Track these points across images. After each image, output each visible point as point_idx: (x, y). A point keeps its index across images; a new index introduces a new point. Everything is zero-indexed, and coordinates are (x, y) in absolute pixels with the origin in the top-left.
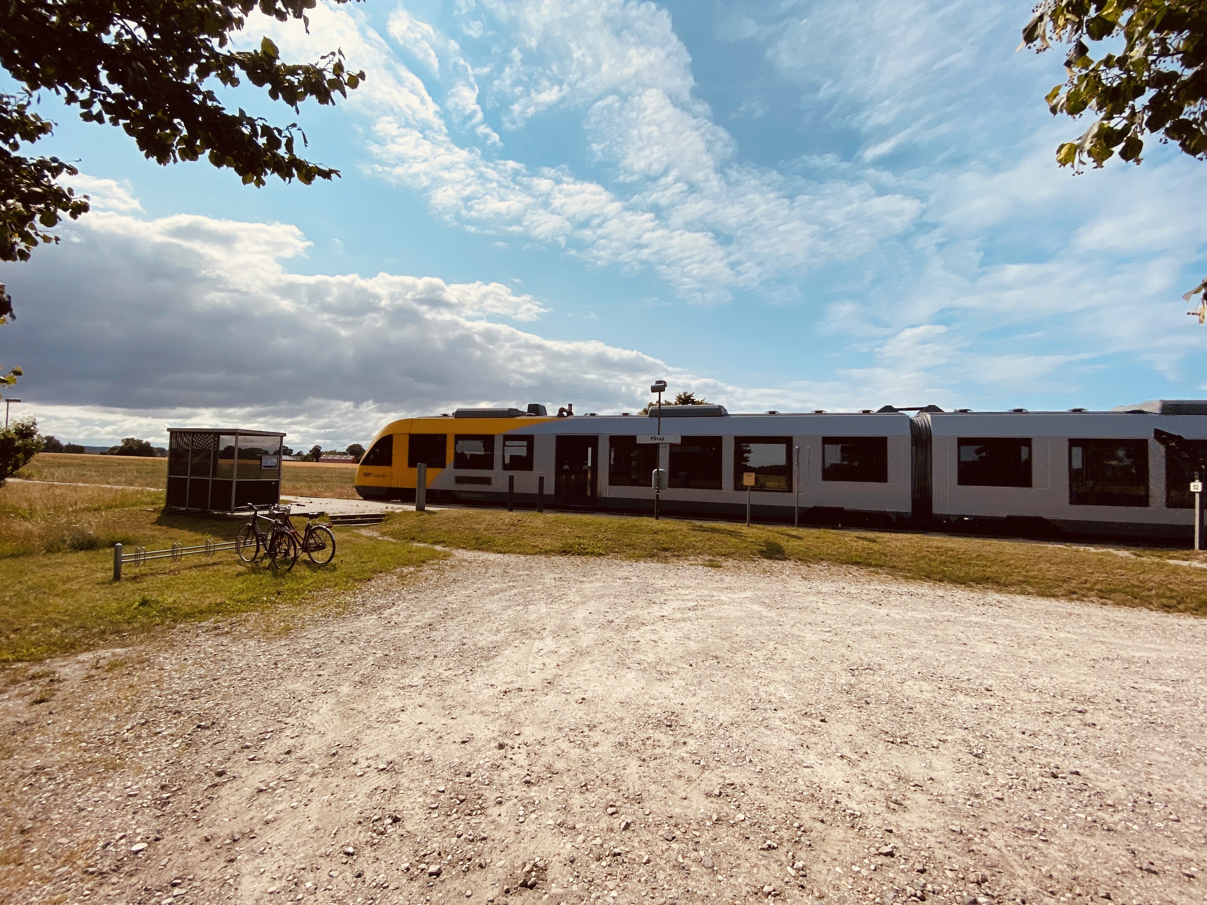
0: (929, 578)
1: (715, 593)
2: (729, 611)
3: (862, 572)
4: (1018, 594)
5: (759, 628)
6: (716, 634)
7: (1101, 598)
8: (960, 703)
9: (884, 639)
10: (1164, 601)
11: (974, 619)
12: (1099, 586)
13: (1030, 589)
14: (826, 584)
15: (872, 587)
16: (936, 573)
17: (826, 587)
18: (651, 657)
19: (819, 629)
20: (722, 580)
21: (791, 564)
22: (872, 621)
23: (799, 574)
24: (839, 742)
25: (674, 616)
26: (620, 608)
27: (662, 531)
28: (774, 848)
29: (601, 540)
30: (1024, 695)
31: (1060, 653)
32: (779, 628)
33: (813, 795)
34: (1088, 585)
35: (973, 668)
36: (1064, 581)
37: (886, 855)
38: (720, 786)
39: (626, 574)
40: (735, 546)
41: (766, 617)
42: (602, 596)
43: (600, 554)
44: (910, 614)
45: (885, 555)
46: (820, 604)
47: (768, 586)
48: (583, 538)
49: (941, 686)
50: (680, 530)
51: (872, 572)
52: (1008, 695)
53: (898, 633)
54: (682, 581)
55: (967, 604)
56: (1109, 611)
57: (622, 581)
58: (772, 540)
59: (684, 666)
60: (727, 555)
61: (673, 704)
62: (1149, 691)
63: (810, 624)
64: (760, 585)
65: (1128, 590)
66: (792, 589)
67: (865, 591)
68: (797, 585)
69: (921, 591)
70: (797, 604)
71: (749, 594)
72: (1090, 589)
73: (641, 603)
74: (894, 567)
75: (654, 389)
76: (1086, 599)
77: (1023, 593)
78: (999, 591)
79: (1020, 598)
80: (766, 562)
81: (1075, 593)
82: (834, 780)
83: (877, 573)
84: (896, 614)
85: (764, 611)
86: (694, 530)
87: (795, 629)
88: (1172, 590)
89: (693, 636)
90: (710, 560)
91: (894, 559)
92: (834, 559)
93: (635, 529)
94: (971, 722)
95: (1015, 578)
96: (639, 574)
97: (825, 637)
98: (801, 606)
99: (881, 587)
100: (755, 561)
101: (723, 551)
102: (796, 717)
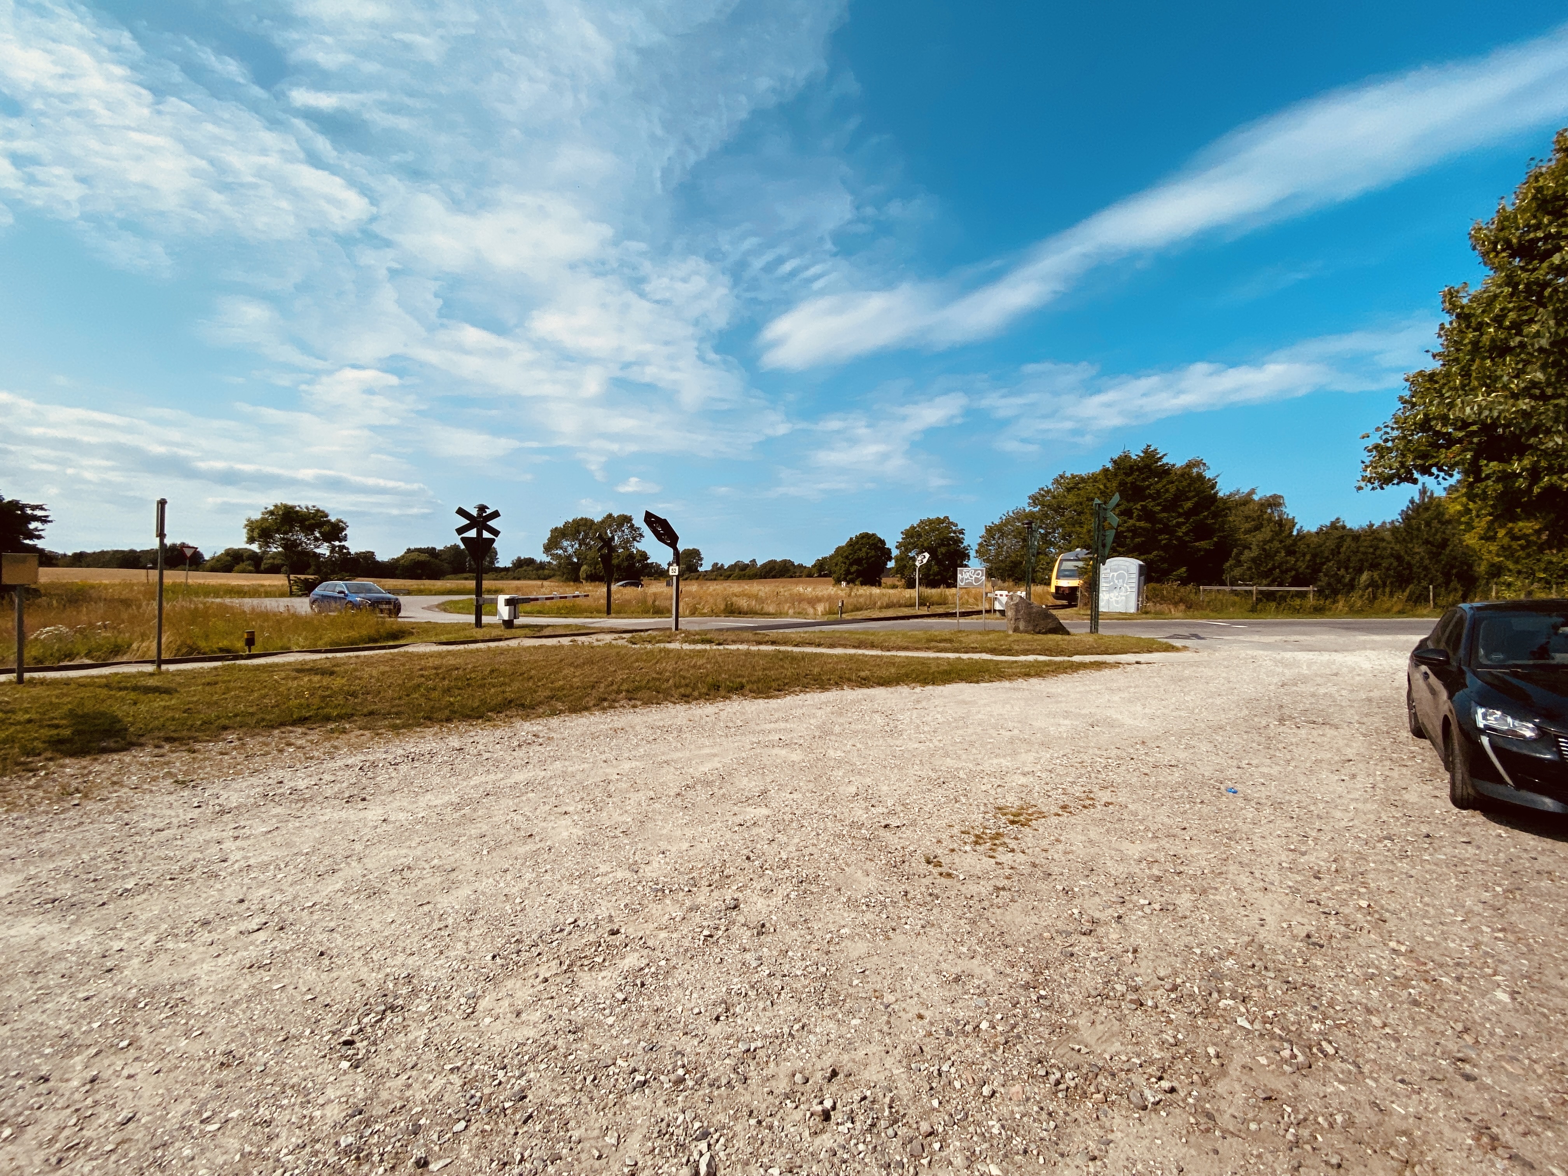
3: (314, 736)
14: (240, 784)
15: (340, 763)
16: (440, 709)
17: (238, 793)
19: (233, 930)
21: (144, 756)
22: (358, 847)
23: (169, 774)
31: (643, 798)
32: (105, 987)
34: (615, 687)
35: (567, 887)
36: (593, 687)
44: (423, 801)
45: (354, 694)
46: (228, 845)
51: (332, 731)
52: (644, 929)
53: (417, 859)
55: (499, 752)
56: (642, 714)
58: (89, 707)
63: (206, 923)
64: (47, 843)
65: (651, 684)
66: (148, 824)
67: (327, 777)
68: (160, 807)
69: (426, 747)
70: (163, 866)
72: (619, 692)
74: (371, 713)
76: (617, 705)
77: (554, 713)
78: (526, 718)
79: (555, 722)
80: (71, 767)
81: (605, 700)
83: (344, 731)
87: (162, 960)
88: (684, 678)
91: (369, 697)
92: (252, 721)
97: (252, 953)
98: (176, 868)
99: (356, 760)
100: (35, 771)
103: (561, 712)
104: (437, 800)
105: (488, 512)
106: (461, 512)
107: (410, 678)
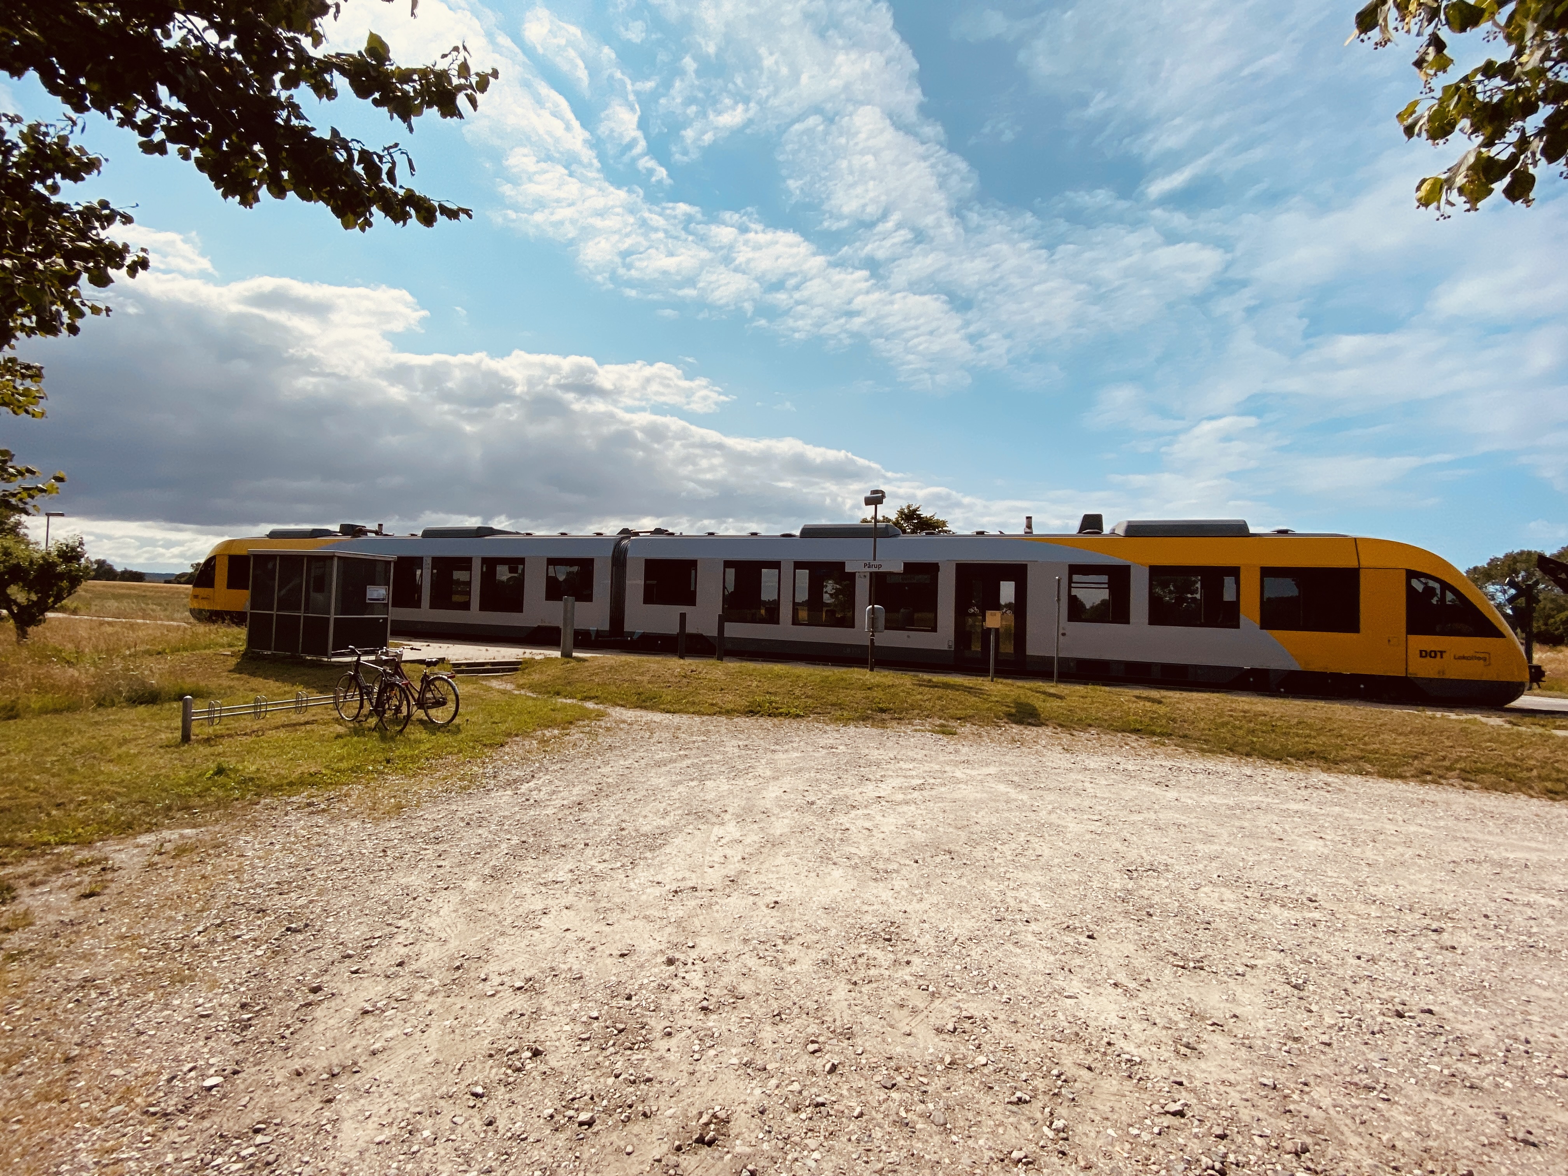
0: (1232, 751)
1: (947, 768)
2: (968, 792)
3: (1143, 743)
4: (1352, 774)
5: (1007, 814)
6: (949, 821)
7: (1464, 780)
8: (1274, 917)
9: (1172, 831)
10: (1549, 785)
11: (1293, 806)
12: (1461, 765)
13: (1368, 767)
14: (1096, 758)
15: (1157, 763)
16: (1241, 745)
17: (1095, 762)
18: (865, 850)
19: (1085, 817)
20: (957, 751)
21: (1049, 731)
22: (1156, 806)
23: (1060, 744)
24: (1111, 965)
25: (893, 798)
26: (823, 786)
27: (878, 686)
28: (1026, 1102)
29: (798, 698)
30: (1359, 907)
31: (1410, 853)
32: (1033, 816)
33: (1077, 1034)
34: (1447, 763)
35: (1291, 870)
36: (1416, 758)
37: (1174, 1114)
38: (954, 1019)
39: (831, 741)
40: (972, 707)
41: (1016, 800)
42: (800, 770)
43: (798, 716)
44: (1207, 798)
45: (1174, 720)
46: (1087, 785)
47: (1018, 760)
48: (775, 694)
49: (1249, 894)
50: (902, 685)
51: (1156, 742)
52: (1338, 908)
53: (1191, 824)
54: (904, 752)
55: (1284, 786)
56: (1474, 797)
57: (824, 751)
58: (1023, 699)
59: (907, 862)
60: (963, 719)
61: (893, 912)
62: (1528, 904)
63: (1074, 810)
64: (1008, 759)
65: (1500, 769)
66: (1050, 764)
67: (1147, 768)
68: (1056, 758)
69: (1221, 768)
70: (1056, 784)
71: (992, 770)
72: (1449, 769)
73: (850, 779)
74: (1185, 736)
75: (868, 501)
76: (1443, 781)
77: (1360, 772)
78: (1328, 770)
79: (1355, 779)
80: (1015, 729)
81: (1429, 773)
82: (1105, 1015)
83: (1164, 744)
84: (1188, 798)
85: (1013, 793)
86: (920, 685)
87: (1053, 816)
88: (1558, 771)
89: (919, 823)
90: (942, 726)
91: (1186, 725)
92: (1106, 724)
93: (842, 684)
94: (1289, 942)
95: (1349, 752)
96: (848, 742)
97: (1093, 828)
98: (1062, 786)
99: (1168, 764)
100: (1000, 727)
101: (959, 713)
102: (1055, 931)
107: (1220, 716)
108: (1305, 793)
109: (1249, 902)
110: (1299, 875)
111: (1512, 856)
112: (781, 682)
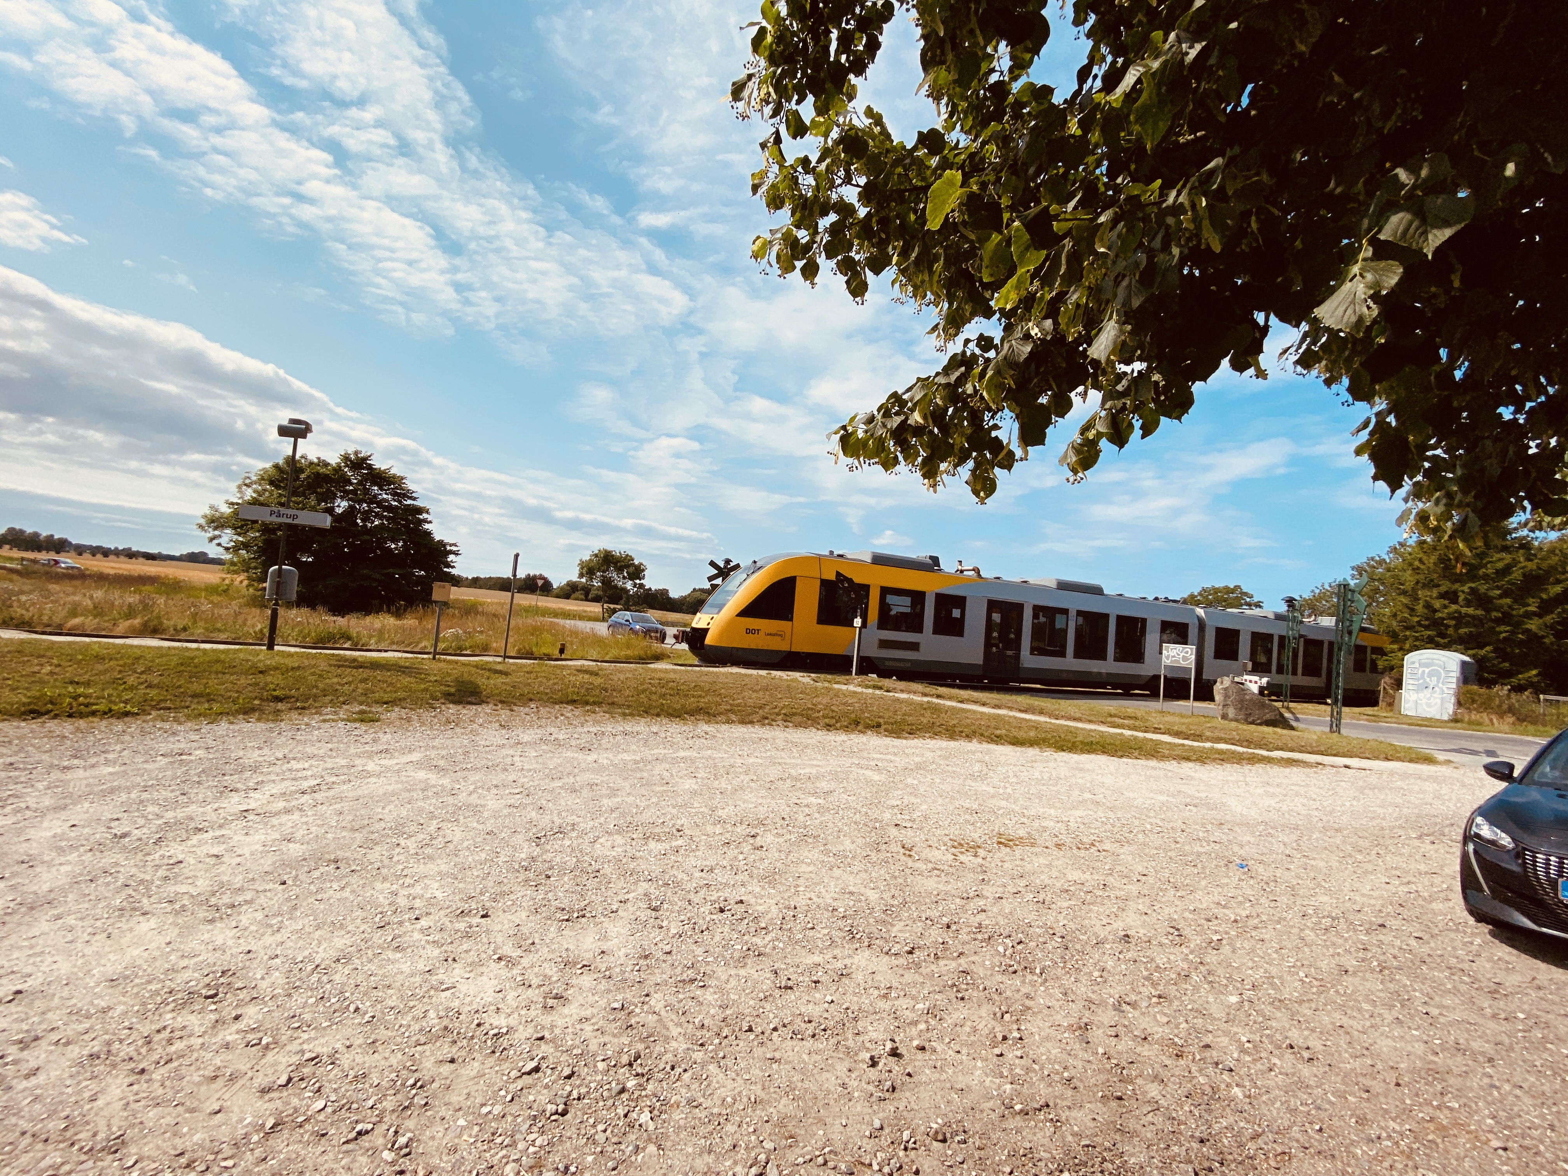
0: (647, 713)
1: (358, 762)
2: (376, 786)
3: (577, 712)
4: (724, 723)
5: (420, 804)
6: (344, 824)
7: (785, 721)
8: (650, 852)
9: (585, 792)
11: (682, 754)
12: (785, 711)
13: (734, 717)
14: (531, 731)
15: (586, 730)
16: (655, 708)
17: (528, 736)
18: (203, 884)
19: (507, 792)
20: (375, 741)
21: (488, 708)
22: (576, 770)
23: (497, 721)
24: (499, 940)
25: (269, 808)
26: (150, 809)
27: (276, 668)
28: (367, 1132)
29: (132, 688)
30: (709, 829)
31: (747, 778)
32: (450, 800)
33: (446, 1028)
34: (777, 711)
35: (670, 809)
36: (761, 708)
37: (529, 1073)
38: (290, 1069)
39: (182, 746)
40: (405, 688)
41: (434, 786)
42: (112, 791)
43: (127, 714)
44: (620, 756)
45: (606, 690)
46: (516, 759)
47: (449, 742)
48: (87, 684)
49: (634, 836)
50: (314, 666)
51: (588, 711)
52: (696, 832)
53: (602, 782)
54: (300, 748)
55: (678, 738)
57: (167, 760)
58: (466, 677)
59: (271, 886)
60: (391, 703)
61: (231, 958)
62: (807, 806)
63: (496, 786)
64: (436, 742)
65: (804, 713)
66: (483, 743)
67: (576, 736)
68: (492, 736)
69: (637, 728)
70: (485, 762)
71: (415, 756)
72: (778, 714)
73: (202, 793)
74: (613, 703)
75: (283, 431)
76: (774, 724)
77: (729, 722)
78: (709, 722)
79: (725, 727)
80: (453, 709)
81: (767, 718)
82: (482, 995)
83: (594, 712)
84: (604, 758)
85: (433, 777)
86: (339, 666)
87: (475, 796)
88: (833, 711)
89: (298, 835)
90: (362, 712)
91: (614, 694)
92: (545, 698)
93: (219, 667)
94: (656, 870)
95: (724, 707)
96: (211, 743)
97: (512, 802)
98: (490, 764)
99: (593, 729)
100: (435, 708)
101: (386, 697)
102: (446, 920)
103: (733, 722)
104: (626, 756)
105: (732, 564)
106: (713, 564)
107: (642, 684)
108: (690, 742)
109: (634, 843)
110: (674, 811)
111: (802, 772)
112: (100, 667)
